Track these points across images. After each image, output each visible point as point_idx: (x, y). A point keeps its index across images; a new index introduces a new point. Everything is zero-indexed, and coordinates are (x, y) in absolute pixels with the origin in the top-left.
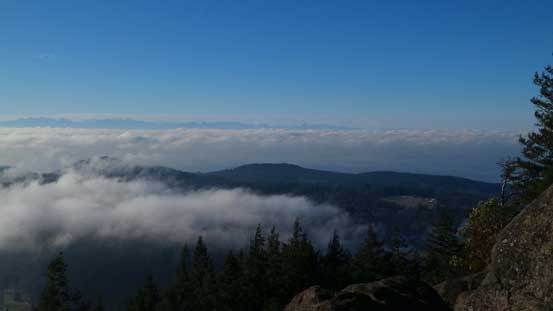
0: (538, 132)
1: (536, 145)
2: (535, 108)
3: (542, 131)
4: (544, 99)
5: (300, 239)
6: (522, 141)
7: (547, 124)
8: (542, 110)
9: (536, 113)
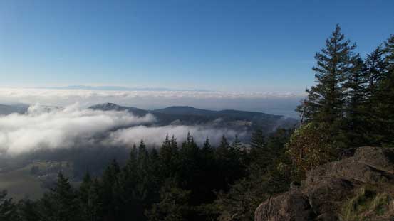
0: (315, 86)
1: (315, 93)
2: (314, 73)
3: (318, 85)
4: (320, 68)
5: (191, 141)
6: (307, 91)
7: (322, 82)
8: (319, 74)
9: (316, 76)
